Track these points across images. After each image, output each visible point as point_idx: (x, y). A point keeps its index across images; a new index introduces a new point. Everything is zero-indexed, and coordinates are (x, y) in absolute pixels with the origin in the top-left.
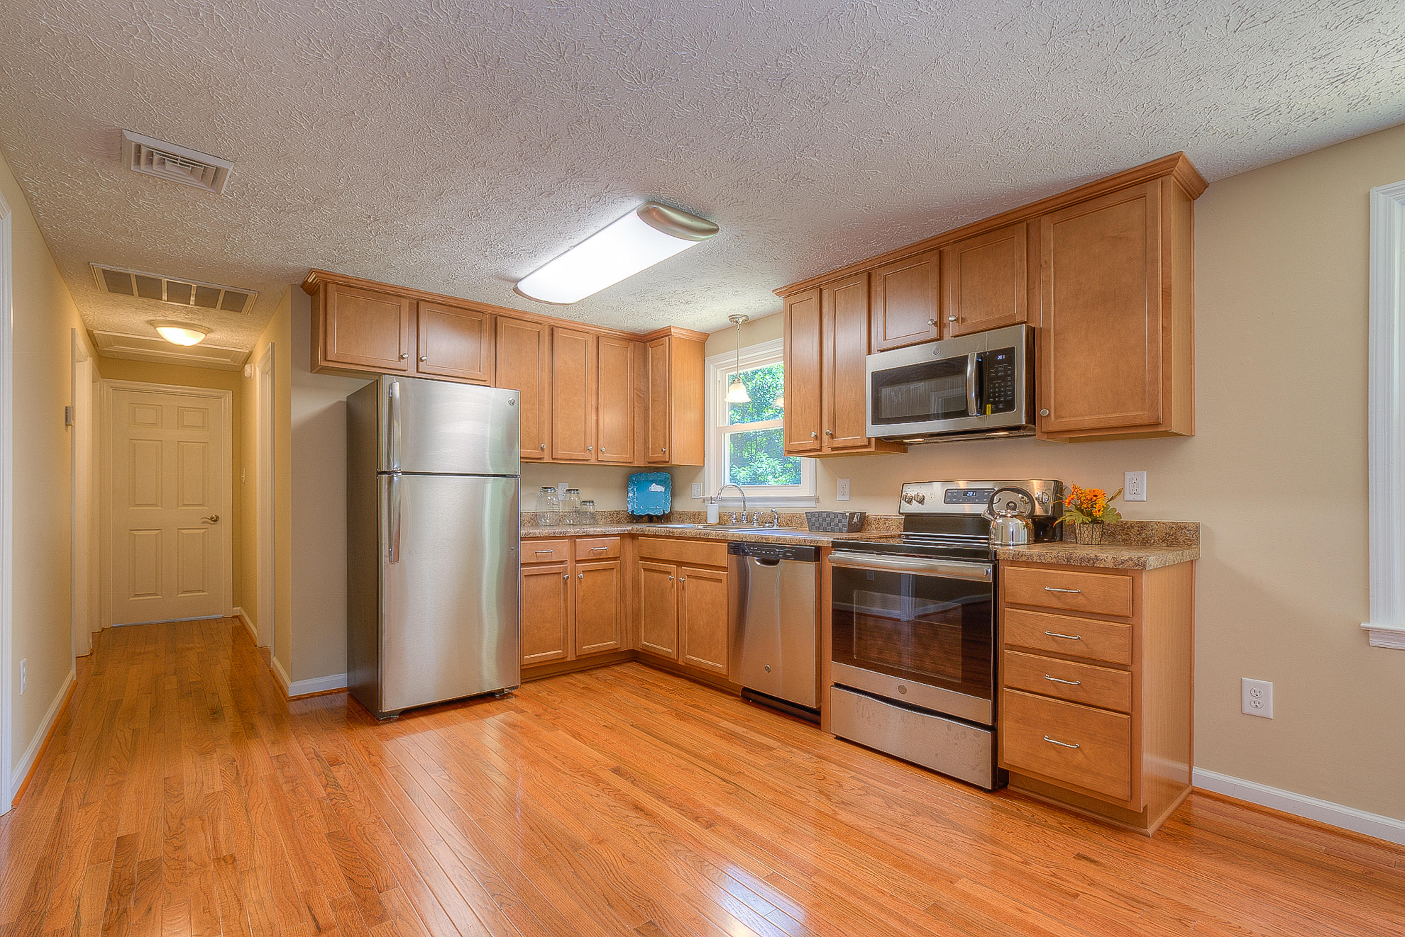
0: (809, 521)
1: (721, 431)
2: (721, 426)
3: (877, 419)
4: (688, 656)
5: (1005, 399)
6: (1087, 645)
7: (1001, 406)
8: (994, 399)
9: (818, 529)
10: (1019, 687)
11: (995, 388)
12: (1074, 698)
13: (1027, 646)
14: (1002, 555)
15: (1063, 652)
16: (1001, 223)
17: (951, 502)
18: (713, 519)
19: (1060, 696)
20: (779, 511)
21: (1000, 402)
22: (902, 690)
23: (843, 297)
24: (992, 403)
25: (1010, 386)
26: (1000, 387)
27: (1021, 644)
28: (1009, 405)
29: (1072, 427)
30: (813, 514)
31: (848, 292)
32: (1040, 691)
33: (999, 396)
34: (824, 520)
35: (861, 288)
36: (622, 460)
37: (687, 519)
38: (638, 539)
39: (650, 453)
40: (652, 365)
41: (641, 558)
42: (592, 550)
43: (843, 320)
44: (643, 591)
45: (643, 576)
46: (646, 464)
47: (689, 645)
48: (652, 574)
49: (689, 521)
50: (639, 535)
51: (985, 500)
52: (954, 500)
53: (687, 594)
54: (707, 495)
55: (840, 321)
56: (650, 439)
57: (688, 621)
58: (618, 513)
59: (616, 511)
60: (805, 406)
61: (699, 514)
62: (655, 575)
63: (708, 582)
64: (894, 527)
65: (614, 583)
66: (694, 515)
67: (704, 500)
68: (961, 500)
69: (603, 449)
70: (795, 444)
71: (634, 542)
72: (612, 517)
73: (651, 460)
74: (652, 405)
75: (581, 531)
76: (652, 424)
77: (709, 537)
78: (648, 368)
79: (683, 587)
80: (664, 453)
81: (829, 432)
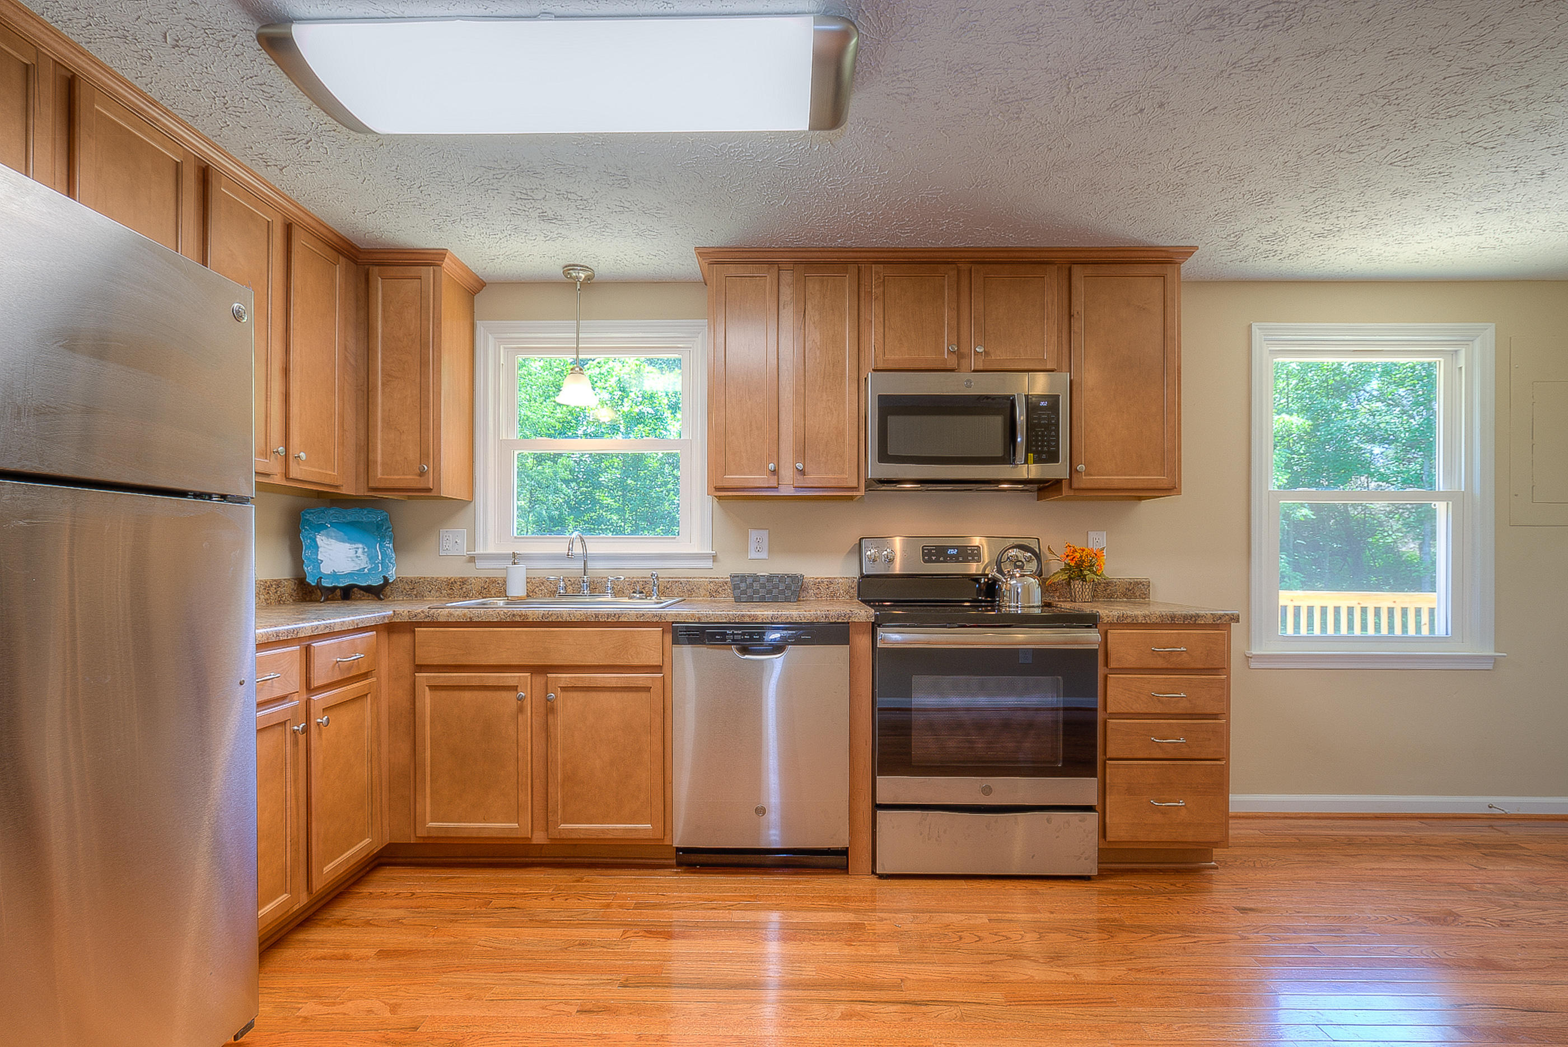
0: (736, 587)
1: (505, 447)
2: (504, 438)
3: (884, 456)
4: (563, 826)
5: (1049, 449)
6: (1190, 701)
7: (1044, 456)
8: (1037, 448)
9: (750, 600)
10: (1125, 756)
11: (1037, 436)
12: (1179, 756)
13: (1132, 711)
14: (1105, 618)
15: (1167, 711)
16: (1022, 258)
17: (930, 561)
18: (517, 588)
19: (1165, 756)
20: (661, 574)
21: (1043, 452)
22: (987, 791)
23: (817, 287)
24: (1034, 453)
25: (1053, 436)
26: (1043, 436)
27: (1126, 711)
28: (1053, 457)
29: (1103, 486)
30: (743, 578)
31: (825, 283)
32: (1146, 756)
33: (1042, 446)
34: (763, 586)
35: (848, 282)
36: (327, 481)
37: (432, 591)
38: (414, 631)
39: (379, 472)
40: (384, 311)
41: (420, 668)
42: (337, 662)
43: (817, 318)
44: (428, 728)
45: (428, 701)
46: (362, 492)
47: (564, 806)
48: (456, 694)
49: (438, 594)
50: (420, 624)
51: (970, 558)
52: (934, 558)
53: (560, 721)
54: (480, 550)
55: (812, 318)
56: (379, 446)
57: (564, 765)
58: (278, 583)
59: (275, 580)
60: (751, 425)
61: (464, 581)
62: (467, 695)
63: (613, 694)
64: (842, 592)
65: (368, 722)
66: (450, 584)
67: (472, 559)
68: (942, 559)
69: (302, 454)
70: (734, 478)
71: (395, 637)
72: (268, 593)
73: (382, 485)
74: (383, 384)
75: (322, 626)
76: (383, 419)
77: (622, 619)
78: (368, 313)
79: (550, 709)
80: (422, 473)
81: (800, 466)
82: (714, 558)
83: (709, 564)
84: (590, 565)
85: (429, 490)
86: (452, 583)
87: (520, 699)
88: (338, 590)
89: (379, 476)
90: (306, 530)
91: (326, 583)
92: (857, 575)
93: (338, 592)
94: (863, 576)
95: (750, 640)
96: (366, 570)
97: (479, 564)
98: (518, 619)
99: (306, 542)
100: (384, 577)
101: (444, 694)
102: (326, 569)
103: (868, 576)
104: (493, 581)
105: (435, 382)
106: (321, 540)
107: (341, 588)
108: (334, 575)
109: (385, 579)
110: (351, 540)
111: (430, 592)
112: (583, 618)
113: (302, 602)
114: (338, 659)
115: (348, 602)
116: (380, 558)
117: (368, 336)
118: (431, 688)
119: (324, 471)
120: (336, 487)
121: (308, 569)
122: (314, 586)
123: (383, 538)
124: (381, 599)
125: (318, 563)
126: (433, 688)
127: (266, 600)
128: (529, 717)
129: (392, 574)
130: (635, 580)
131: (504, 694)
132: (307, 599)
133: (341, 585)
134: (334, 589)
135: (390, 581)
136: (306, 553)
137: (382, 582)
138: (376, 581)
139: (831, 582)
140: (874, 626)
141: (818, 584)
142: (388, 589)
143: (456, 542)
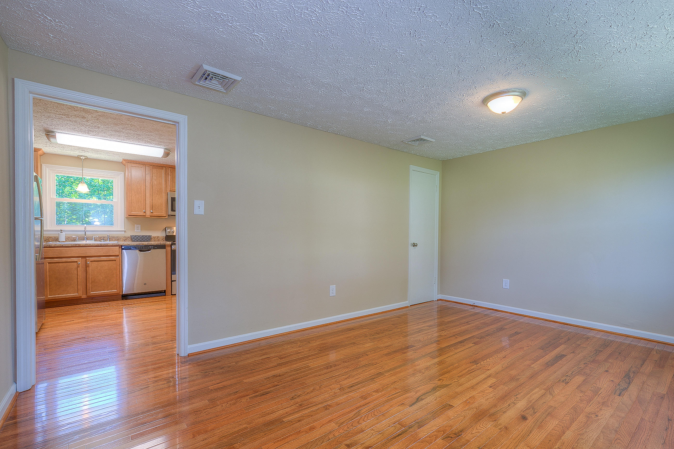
0: (132, 238)
2: (52, 197)
4: (91, 293)
9: (137, 241)
20: (110, 235)
30: (135, 236)
34: (141, 238)
35: (163, 171)
44: (48, 273)
45: (48, 266)
47: (92, 288)
48: (57, 264)
53: (90, 270)
55: (154, 178)
57: (91, 279)
60: (138, 201)
62: (61, 264)
63: (105, 262)
64: (161, 239)
70: (134, 213)
79: (87, 266)
81: (152, 211)
82: (125, 231)
83: (124, 233)
84: (86, 233)
87: (78, 264)
92: (165, 235)
94: (167, 236)
95: (143, 248)
101: (53, 264)
103: (168, 236)
104: (54, 237)
118: (49, 263)
128: (81, 268)
130: (101, 237)
131: (73, 263)
139: (158, 237)
140: (171, 245)
141: (155, 237)
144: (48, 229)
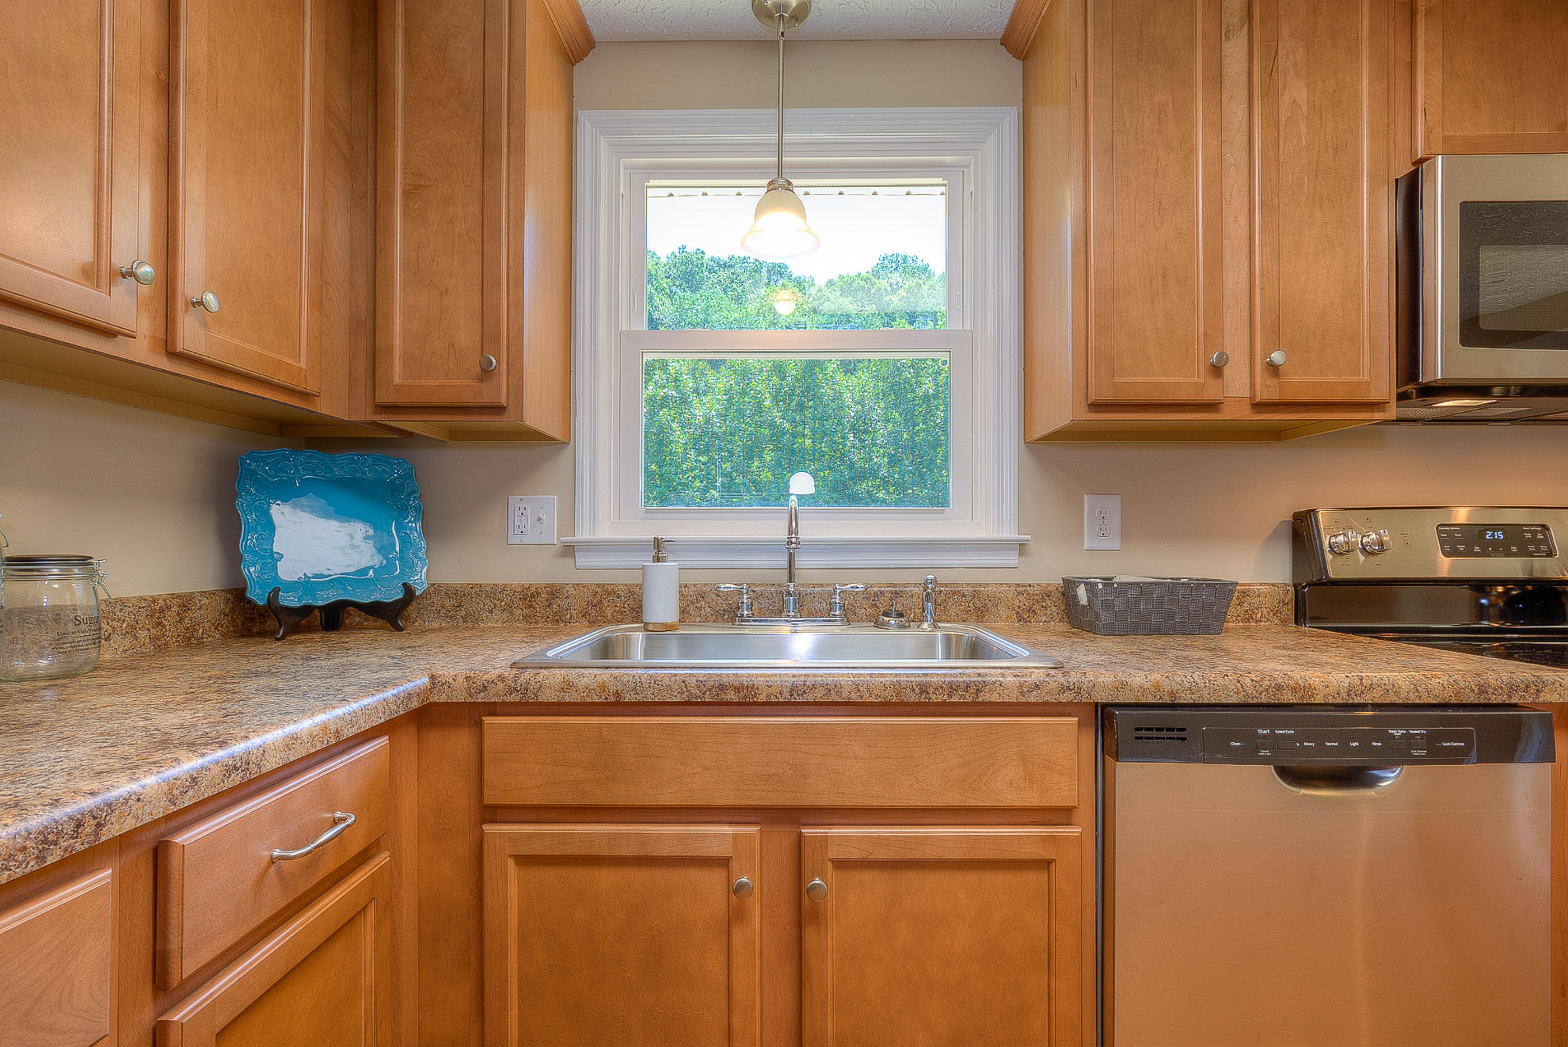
2: (625, 328)
3: (1471, 333)
17: (1455, 553)
36: (281, 378)
37: (495, 611)
38: (480, 724)
39: (397, 372)
40: (408, 44)
41: (492, 813)
42: (272, 861)
43: (1300, 56)
44: (513, 956)
45: (513, 890)
46: (363, 414)
48: (581, 874)
49: (505, 616)
50: (493, 709)
51: (1531, 548)
52: (1462, 548)
54: (583, 534)
55: (1291, 56)
56: (398, 321)
57: (838, 1043)
58: (185, 602)
59: (179, 596)
60: (1165, 275)
61: (554, 592)
62: (606, 877)
64: (1265, 610)
65: (368, 976)
66: (529, 596)
67: (569, 550)
68: (1477, 549)
69: (210, 298)
71: (434, 738)
72: (159, 624)
73: (402, 399)
74: (406, 194)
75: (216, 770)
76: (405, 264)
77: (985, 697)
78: (376, 52)
79: (803, 908)
80: (486, 373)
82: (1022, 548)
83: (1011, 559)
84: (802, 561)
85: (499, 409)
86: (532, 596)
87: (739, 889)
88: (317, 612)
89: (397, 380)
90: (248, 492)
91: (290, 600)
93: (317, 616)
96: (371, 572)
97: (583, 560)
98: (731, 696)
99: (248, 518)
100: (405, 585)
101: (550, 874)
102: (288, 571)
104: (608, 592)
105: (512, 190)
106: (281, 513)
107: (321, 608)
108: (305, 584)
109: (408, 589)
110: (343, 514)
111: (491, 612)
112: (890, 695)
113: (243, 636)
114: (277, 853)
115: (334, 636)
116: (398, 549)
117: (375, 99)
118: (521, 859)
119: (273, 355)
120: (305, 395)
121: (251, 571)
122: (263, 606)
123: (403, 510)
124: (399, 629)
125: (272, 559)
126: (525, 861)
127: (153, 639)
128: (758, 931)
129: (420, 580)
130: (876, 589)
131: (696, 875)
132: (255, 630)
133: (320, 603)
134: (307, 610)
135: (417, 594)
136: (248, 541)
137: (401, 596)
138: (393, 594)
142: (412, 608)
143: (539, 519)
144: (604, 533)
